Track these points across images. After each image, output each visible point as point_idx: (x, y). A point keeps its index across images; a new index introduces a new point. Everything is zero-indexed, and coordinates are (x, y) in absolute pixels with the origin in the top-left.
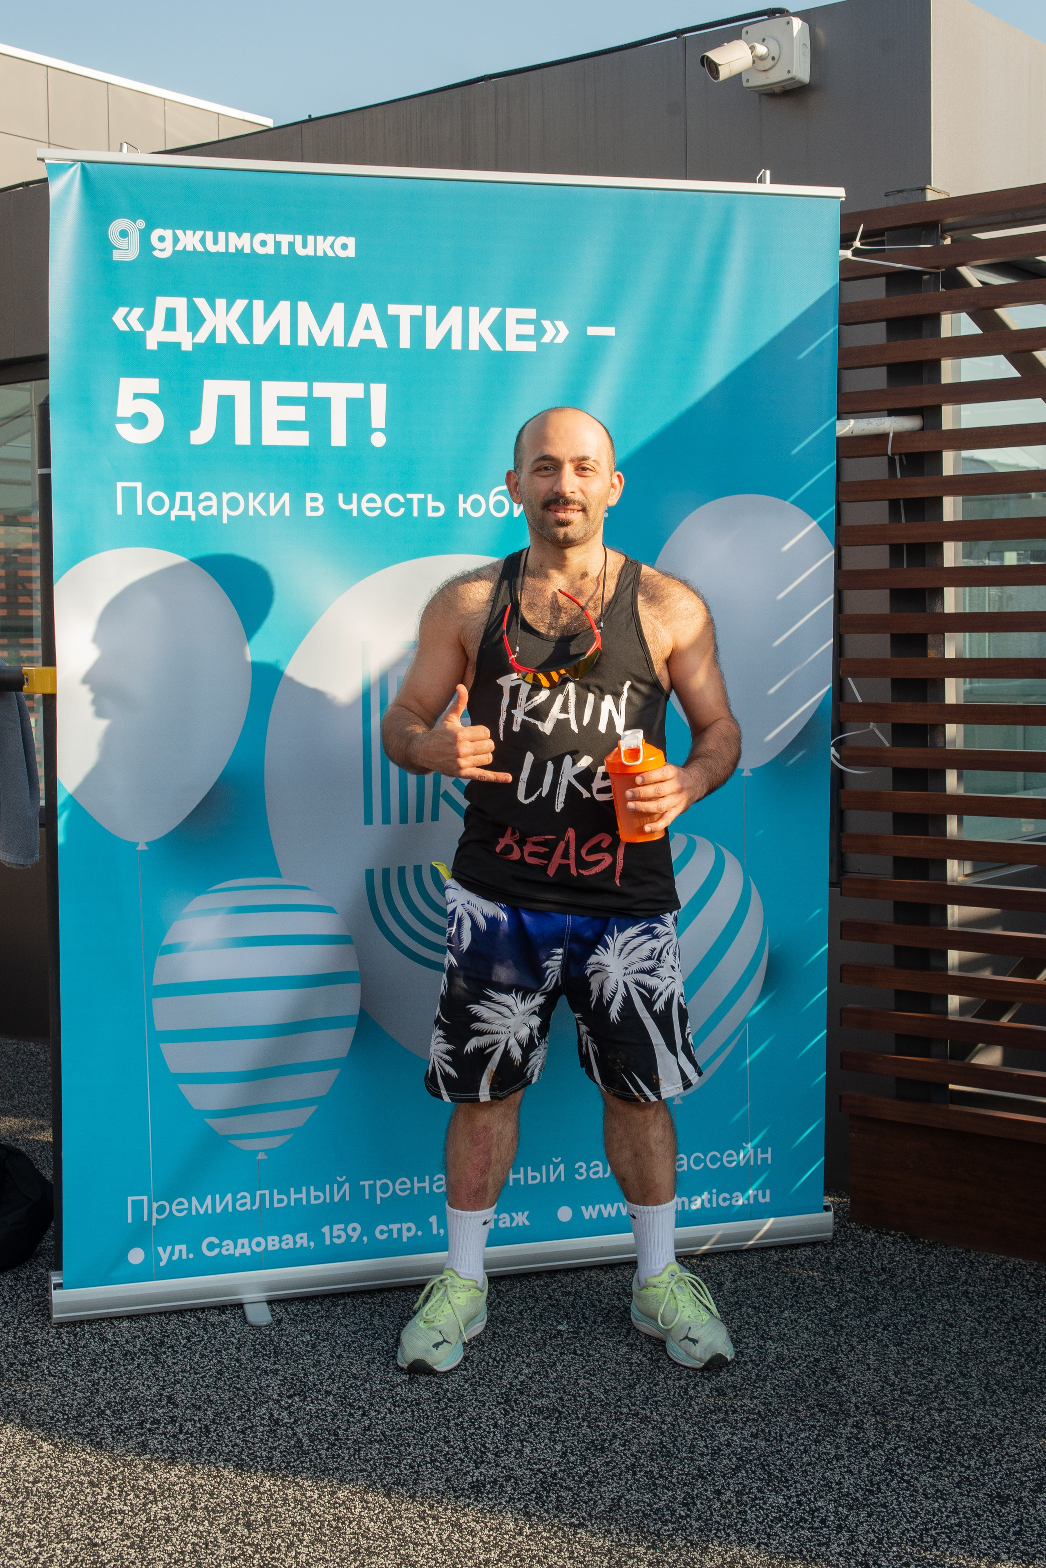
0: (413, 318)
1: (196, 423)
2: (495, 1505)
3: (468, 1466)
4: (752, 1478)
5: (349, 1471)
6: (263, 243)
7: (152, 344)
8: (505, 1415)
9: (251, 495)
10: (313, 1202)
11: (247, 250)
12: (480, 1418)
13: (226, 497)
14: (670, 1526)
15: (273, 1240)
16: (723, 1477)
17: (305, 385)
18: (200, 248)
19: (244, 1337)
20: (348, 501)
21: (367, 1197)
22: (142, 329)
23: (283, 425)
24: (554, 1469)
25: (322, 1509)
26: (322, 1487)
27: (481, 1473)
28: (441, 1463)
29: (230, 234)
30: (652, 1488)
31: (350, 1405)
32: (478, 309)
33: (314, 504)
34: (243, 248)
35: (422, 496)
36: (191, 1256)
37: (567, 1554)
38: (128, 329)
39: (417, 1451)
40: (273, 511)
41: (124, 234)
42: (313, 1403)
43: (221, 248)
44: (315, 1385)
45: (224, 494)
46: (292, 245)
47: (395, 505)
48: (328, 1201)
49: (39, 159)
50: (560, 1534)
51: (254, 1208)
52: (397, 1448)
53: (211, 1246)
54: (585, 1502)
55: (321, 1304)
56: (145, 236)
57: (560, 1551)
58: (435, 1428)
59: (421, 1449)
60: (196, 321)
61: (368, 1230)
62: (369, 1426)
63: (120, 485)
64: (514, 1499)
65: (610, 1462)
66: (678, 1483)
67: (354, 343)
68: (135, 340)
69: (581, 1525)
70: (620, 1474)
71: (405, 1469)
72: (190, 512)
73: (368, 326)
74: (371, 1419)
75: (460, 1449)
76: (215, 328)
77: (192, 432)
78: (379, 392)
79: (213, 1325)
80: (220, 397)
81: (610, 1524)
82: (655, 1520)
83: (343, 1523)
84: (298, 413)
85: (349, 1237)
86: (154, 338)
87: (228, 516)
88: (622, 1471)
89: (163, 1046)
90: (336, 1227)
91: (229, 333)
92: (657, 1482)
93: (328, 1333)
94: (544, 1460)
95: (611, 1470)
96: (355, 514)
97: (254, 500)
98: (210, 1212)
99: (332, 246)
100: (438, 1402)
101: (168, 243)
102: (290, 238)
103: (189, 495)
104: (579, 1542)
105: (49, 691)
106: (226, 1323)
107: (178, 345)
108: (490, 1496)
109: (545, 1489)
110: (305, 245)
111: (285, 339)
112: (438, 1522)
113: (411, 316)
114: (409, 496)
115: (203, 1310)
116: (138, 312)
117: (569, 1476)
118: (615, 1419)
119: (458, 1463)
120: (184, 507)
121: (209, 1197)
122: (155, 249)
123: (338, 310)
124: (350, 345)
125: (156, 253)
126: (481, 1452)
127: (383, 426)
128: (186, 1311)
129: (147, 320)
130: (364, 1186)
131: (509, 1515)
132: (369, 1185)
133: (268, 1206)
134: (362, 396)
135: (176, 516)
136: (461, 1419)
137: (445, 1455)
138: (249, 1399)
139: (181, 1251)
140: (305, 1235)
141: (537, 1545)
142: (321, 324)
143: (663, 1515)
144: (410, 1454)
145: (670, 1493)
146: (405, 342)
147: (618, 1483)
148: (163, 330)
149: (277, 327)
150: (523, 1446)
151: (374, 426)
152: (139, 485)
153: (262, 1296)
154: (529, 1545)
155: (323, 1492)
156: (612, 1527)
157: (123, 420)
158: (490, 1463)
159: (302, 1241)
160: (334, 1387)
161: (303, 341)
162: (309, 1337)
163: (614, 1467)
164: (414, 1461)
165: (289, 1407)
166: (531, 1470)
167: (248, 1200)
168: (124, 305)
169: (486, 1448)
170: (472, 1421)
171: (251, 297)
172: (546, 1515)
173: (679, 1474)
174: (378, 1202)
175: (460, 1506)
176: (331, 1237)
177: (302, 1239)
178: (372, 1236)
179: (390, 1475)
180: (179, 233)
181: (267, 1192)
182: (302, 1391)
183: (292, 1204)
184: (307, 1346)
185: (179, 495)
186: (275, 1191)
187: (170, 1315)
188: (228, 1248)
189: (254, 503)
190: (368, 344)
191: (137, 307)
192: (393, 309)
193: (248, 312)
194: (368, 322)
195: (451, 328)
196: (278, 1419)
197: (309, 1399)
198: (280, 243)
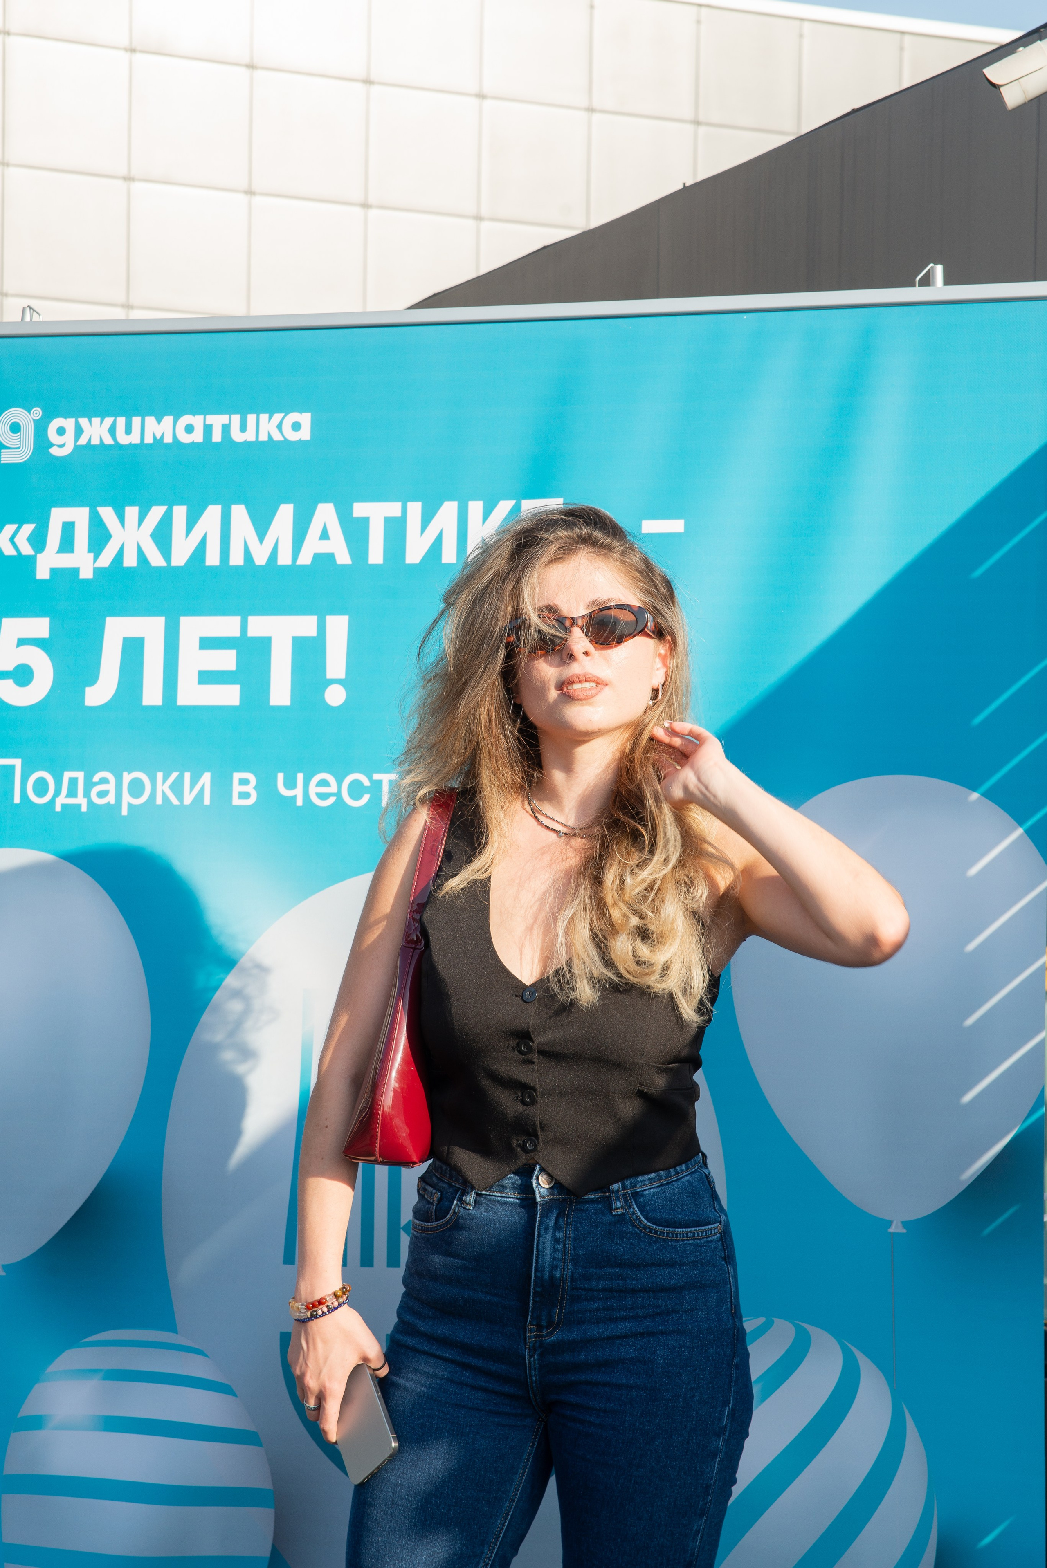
0: (387, 520)
1: (93, 677)
6: (189, 429)
7: (42, 573)
9: (160, 775)
11: (168, 439)
13: (127, 778)
17: (236, 620)
18: (108, 441)
20: (290, 784)
22: (31, 553)
23: (207, 677)
29: (147, 418)
32: (480, 503)
33: (244, 789)
34: (163, 436)
38: (15, 553)
40: (188, 799)
41: (16, 428)
43: (135, 438)
45: (125, 774)
46: (226, 428)
47: (356, 790)
56: (41, 429)
60: (99, 538)
67: (305, 559)
68: (23, 567)
72: (80, 800)
73: (325, 535)
76: (123, 546)
77: (88, 689)
78: (338, 628)
80: (125, 639)
84: (227, 660)
86: (46, 563)
87: (129, 805)
91: (140, 553)
96: (299, 802)
97: (164, 781)
99: (279, 427)
101: (69, 438)
102: (224, 419)
103: (80, 775)
107: (76, 571)
110: (243, 428)
111: (213, 558)
113: (385, 518)
114: (376, 777)
116: (28, 529)
120: (72, 793)
122: (52, 445)
123: (285, 513)
124: (300, 562)
125: (54, 451)
127: (342, 675)
129: (39, 541)
134: (314, 634)
135: (64, 806)
142: (262, 535)
146: (376, 555)
148: (57, 553)
149: (203, 542)
151: (330, 675)
152: (18, 763)
157: (4, 675)
161: (237, 559)
168: (11, 521)
171: (170, 502)
180: (83, 421)
185: (67, 775)
189: (163, 787)
190: (324, 560)
191: (28, 523)
192: (360, 510)
193: (166, 522)
194: (325, 527)
195: (441, 534)
198: (211, 426)
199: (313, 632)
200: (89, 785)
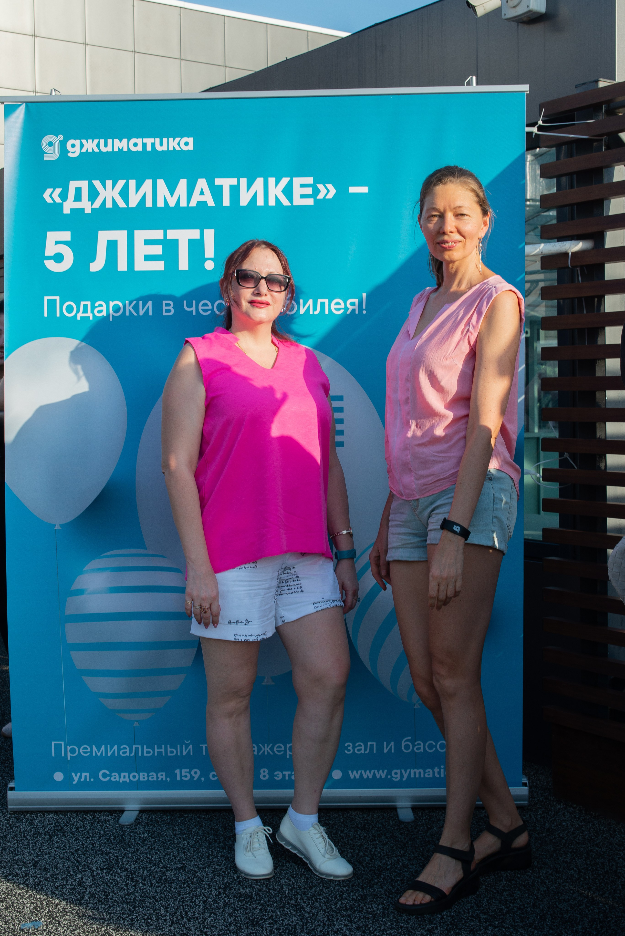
0: (231, 186)
1: (93, 258)
6: (135, 145)
7: (66, 211)
9: (127, 303)
10: (169, 754)
11: (125, 149)
13: (111, 304)
15: (144, 775)
17: (162, 232)
18: (96, 150)
20: (190, 305)
22: (61, 202)
23: (148, 258)
29: (115, 140)
31: (132, 879)
32: (274, 178)
33: (168, 308)
34: (123, 148)
36: (92, 779)
38: (53, 202)
40: (142, 313)
41: (51, 144)
42: (112, 875)
43: (109, 149)
45: (111, 302)
46: (153, 145)
47: (220, 307)
48: (179, 754)
51: (132, 755)
53: (105, 775)
56: (63, 144)
60: (94, 194)
61: (205, 774)
63: (46, 298)
67: (193, 204)
68: (57, 208)
72: (90, 314)
73: (202, 193)
75: (170, 914)
76: (105, 198)
77: (91, 264)
78: (210, 235)
80: (108, 241)
84: (157, 250)
85: (192, 777)
86: (68, 206)
87: (113, 316)
89: (71, 653)
90: (184, 770)
91: (114, 201)
96: (195, 314)
97: (130, 305)
98: (104, 755)
99: (179, 144)
100: (184, 884)
101: (77, 149)
102: (152, 140)
103: (89, 303)
107: (83, 210)
110: (161, 144)
111: (149, 203)
113: (230, 186)
116: (58, 191)
120: (85, 311)
121: (103, 746)
122: (69, 152)
123: (183, 184)
124: (190, 205)
125: (70, 155)
127: (212, 256)
128: (89, 811)
129: (64, 196)
130: (202, 747)
133: (140, 755)
135: (81, 317)
136: (188, 895)
138: (78, 869)
139: (86, 776)
140: (164, 773)
142: (172, 193)
146: (226, 202)
148: (74, 201)
149: (144, 196)
151: (206, 256)
152: (58, 298)
153: (137, 807)
157: (49, 258)
161: (161, 204)
167: (128, 750)
168: (50, 187)
171: (128, 178)
176: (181, 776)
177: (162, 776)
178: (207, 777)
180: (84, 141)
181: (140, 746)
183: (156, 755)
185: (82, 303)
186: (145, 746)
188: (115, 777)
189: (129, 308)
190: (202, 204)
191: (58, 188)
192: (218, 181)
193: (126, 187)
194: (202, 190)
195: (256, 192)
196: (84, 882)
197: (112, 872)
198: (146, 144)
199: (198, 237)
200: (93, 308)
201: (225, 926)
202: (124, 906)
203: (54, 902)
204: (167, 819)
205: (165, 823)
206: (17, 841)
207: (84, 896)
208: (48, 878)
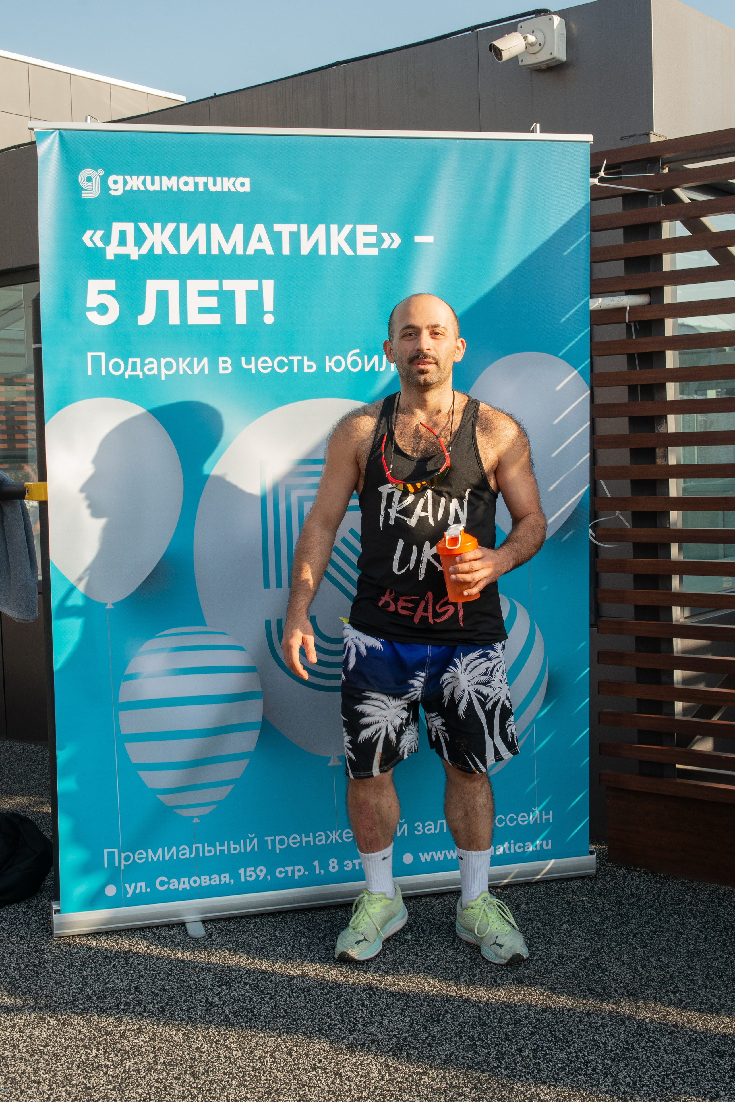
0: (291, 233)
1: (141, 310)
2: (364, 1059)
3: (345, 1033)
4: (543, 1040)
5: (262, 1037)
6: (186, 184)
7: (110, 256)
8: (370, 998)
9: (181, 359)
10: (232, 852)
11: (175, 189)
12: (352, 1000)
13: (163, 361)
14: (487, 1074)
15: (205, 879)
16: (523, 1039)
17: (216, 282)
18: (142, 188)
19: (186, 945)
20: (248, 362)
21: (270, 848)
22: (103, 246)
23: (203, 310)
24: (404, 1035)
25: (244, 1063)
26: (243, 1048)
27: (354, 1038)
28: (326, 1031)
29: (163, 178)
30: (473, 1047)
31: (262, 991)
32: (336, 226)
33: (225, 365)
34: (172, 187)
35: (300, 358)
36: (149, 890)
37: (416, 1093)
38: (93, 246)
39: (309, 1023)
40: (196, 371)
41: (89, 179)
42: (235, 990)
43: (157, 187)
44: (236, 978)
45: (162, 359)
46: (206, 184)
47: (281, 365)
48: (243, 851)
49: (30, 129)
50: (410, 1079)
51: (192, 856)
52: (295, 1021)
53: (162, 884)
54: (427, 1058)
55: (239, 922)
56: (104, 180)
57: (411, 1091)
58: (321, 1007)
59: (311, 1021)
60: (140, 239)
61: (271, 871)
62: (275, 1006)
63: (90, 354)
64: (377, 1055)
65: (444, 1030)
66: (492, 1044)
67: (250, 251)
68: (98, 253)
69: (424, 1073)
70: (451, 1038)
71: (301, 1035)
72: (139, 373)
73: (260, 240)
74: (276, 1001)
75: (339, 1022)
76: (153, 243)
77: (139, 317)
78: (269, 286)
79: (164, 938)
80: (158, 291)
81: (445, 1072)
82: (476, 1069)
83: (259, 1073)
84: (212, 302)
85: (258, 876)
86: (112, 251)
87: (165, 374)
88: (452, 1036)
89: (127, 745)
90: (248, 869)
91: (163, 247)
92: (477, 1043)
93: (244, 943)
94: (398, 1029)
95: (444, 1035)
96: (253, 371)
97: (183, 362)
98: (161, 859)
99: (234, 184)
100: (323, 989)
101: (120, 185)
102: (204, 179)
103: (138, 360)
104: (423, 1085)
105: (43, 499)
106: (173, 936)
107: (129, 256)
108: (361, 1054)
109: (399, 1049)
110: (215, 184)
111: (202, 250)
112: (325, 1072)
114: (291, 358)
115: (157, 927)
116: (100, 233)
117: (415, 1040)
118: (447, 1000)
119: (338, 1031)
120: (134, 369)
121: (160, 849)
122: (111, 189)
123: (239, 229)
124: (247, 253)
125: (112, 192)
126: (354, 1023)
127: (272, 309)
128: (146, 928)
129: (106, 239)
130: (268, 840)
131: (374, 1066)
132: (271, 840)
133: (201, 855)
134: (257, 289)
135: (129, 376)
136: (339, 1001)
137: (328, 1026)
138: (191, 988)
139: (141, 887)
140: (227, 875)
141: (395, 1087)
142: (227, 239)
143: (482, 1066)
144: (304, 1025)
145: (486, 1051)
146: (286, 250)
147: (450, 1044)
148: (118, 246)
149: (197, 242)
150: (382, 1019)
151: (265, 309)
152: (103, 354)
153: (198, 917)
154: (389, 1087)
155: (245, 1051)
156: (447, 1074)
157: (91, 309)
158: (360, 1031)
159: (225, 879)
160: (250, 980)
162: (231, 945)
163: (447, 1033)
164: (307, 1030)
165: (219, 993)
166: (389, 1035)
167: (187, 851)
168: (90, 229)
169: (356, 1020)
170: (347, 1002)
171: (178, 221)
172: (400, 1066)
173: (492, 1038)
174: (278, 851)
175: (340, 1061)
176: (246, 876)
177: (225, 878)
178: (273, 875)
179: (291, 1039)
180: (128, 178)
181: (200, 845)
182: (228, 982)
183: (218, 853)
184: (230, 951)
185: (131, 360)
186: (206, 845)
187: (135, 931)
188: (174, 884)
189: (183, 365)
190: (260, 252)
191: (100, 230)
192: (277, 227)
193: (176, 232)
194: (260, 237)
195: (318, 240)
196: (212, 1002)
197: (233, 988)
198: (198, 183)
199: (256, 288)
200: (143, 365)
201: (409, 1026)
202: (281, 1020)
203: (199, 1026)
204: (237, 927)
205: (240, 931)
206: (91, 967)
207: (227, 1016)
208: (167, 1002)
